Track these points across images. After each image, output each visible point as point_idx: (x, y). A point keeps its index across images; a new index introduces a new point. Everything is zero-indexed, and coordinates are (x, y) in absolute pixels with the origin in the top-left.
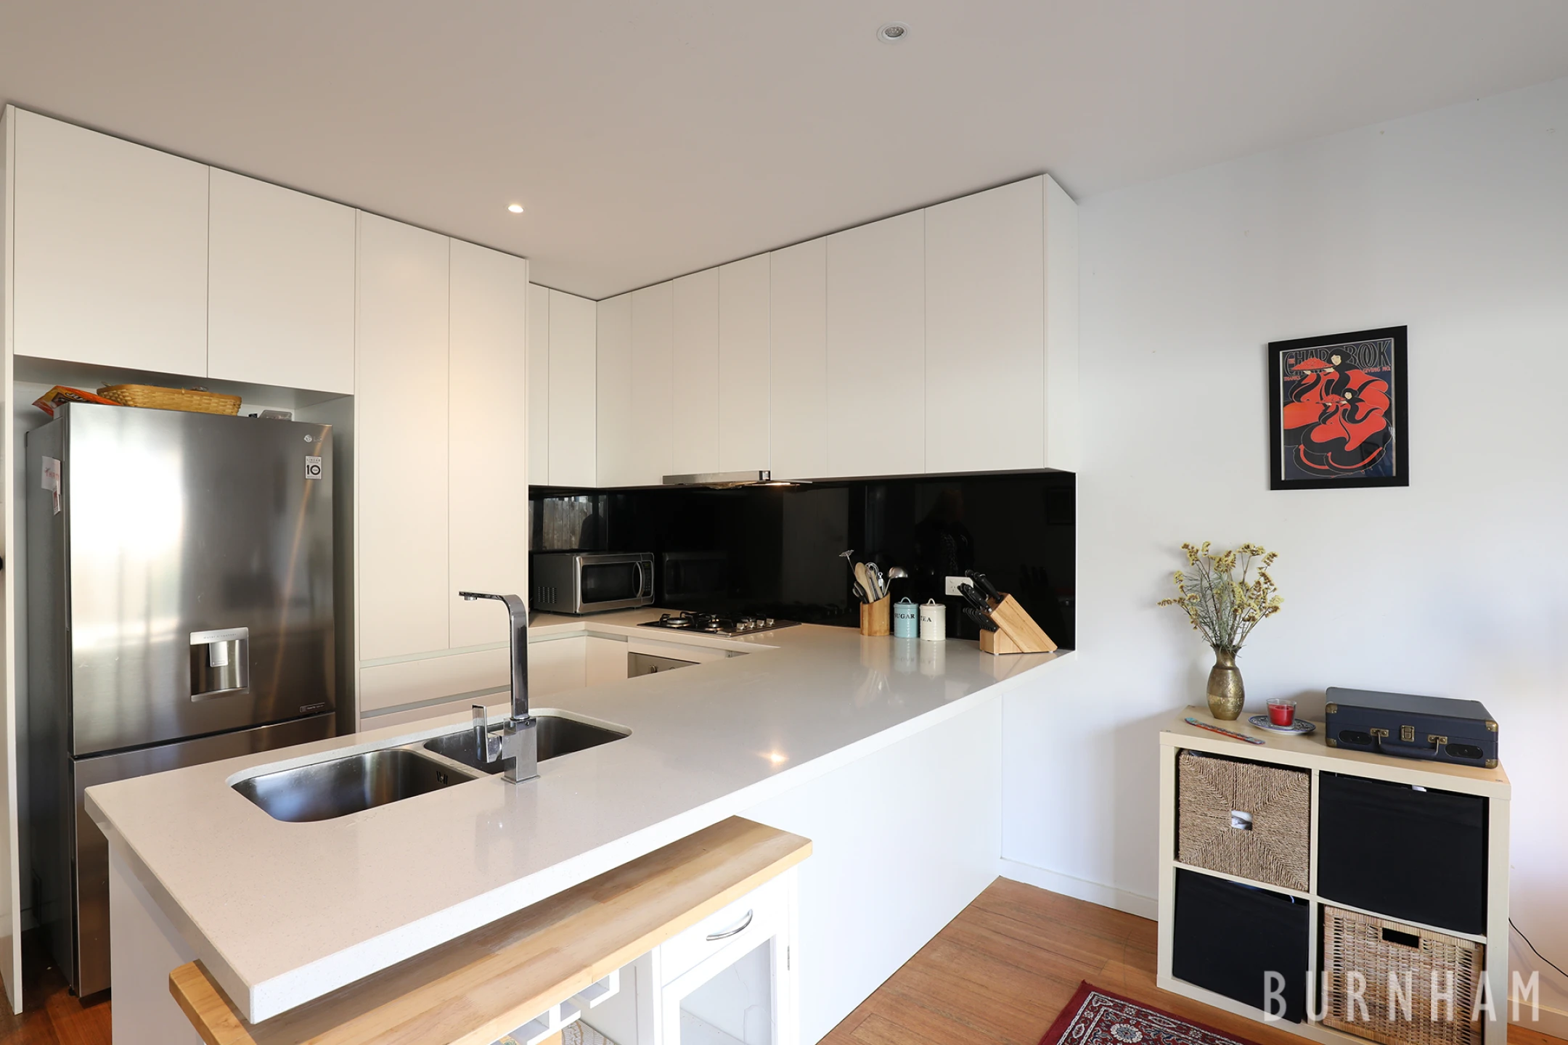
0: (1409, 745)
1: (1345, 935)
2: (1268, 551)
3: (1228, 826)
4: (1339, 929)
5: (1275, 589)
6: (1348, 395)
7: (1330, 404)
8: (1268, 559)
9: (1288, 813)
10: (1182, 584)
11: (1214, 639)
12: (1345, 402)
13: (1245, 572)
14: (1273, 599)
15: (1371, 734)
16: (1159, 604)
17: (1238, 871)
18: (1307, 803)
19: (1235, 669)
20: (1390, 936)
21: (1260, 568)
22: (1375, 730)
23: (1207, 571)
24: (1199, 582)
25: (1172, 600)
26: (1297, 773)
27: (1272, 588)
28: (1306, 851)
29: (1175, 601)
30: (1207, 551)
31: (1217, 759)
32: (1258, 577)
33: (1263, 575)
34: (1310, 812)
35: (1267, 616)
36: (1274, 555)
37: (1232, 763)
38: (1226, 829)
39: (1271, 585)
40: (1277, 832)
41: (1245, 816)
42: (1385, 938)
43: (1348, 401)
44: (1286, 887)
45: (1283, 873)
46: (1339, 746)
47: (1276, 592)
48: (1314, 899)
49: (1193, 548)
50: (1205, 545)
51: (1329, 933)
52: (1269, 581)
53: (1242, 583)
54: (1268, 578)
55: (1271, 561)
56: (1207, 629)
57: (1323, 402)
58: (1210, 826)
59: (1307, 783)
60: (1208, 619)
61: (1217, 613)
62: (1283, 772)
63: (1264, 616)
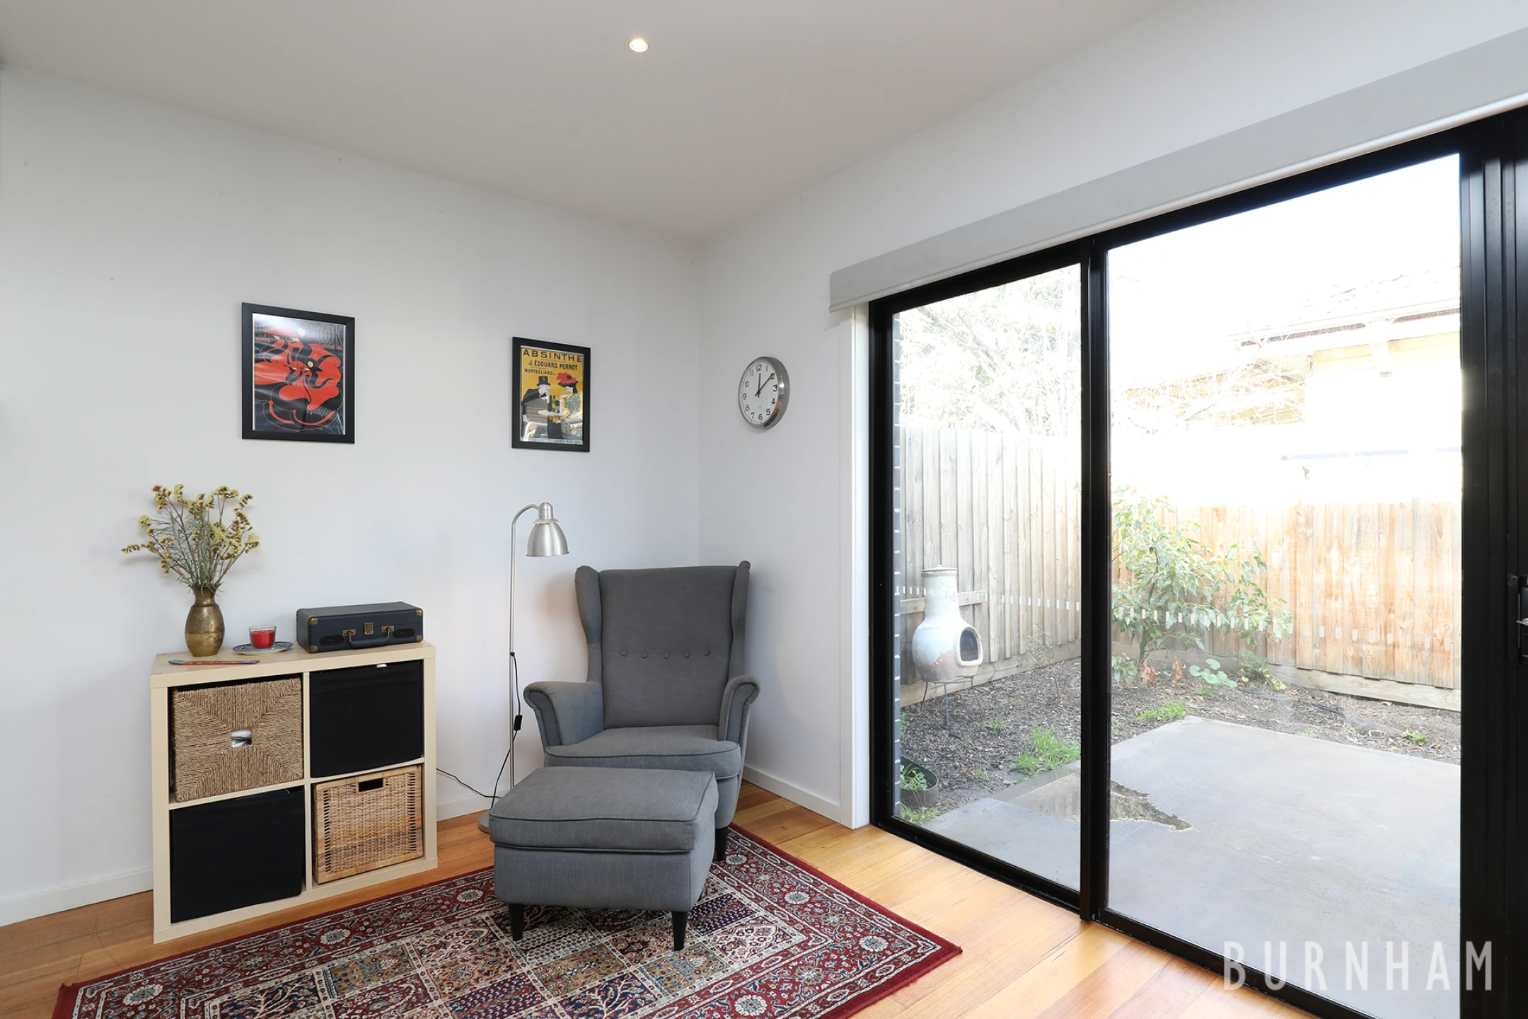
0: (370, 637)
1: (332, 801)
2: (242, 495)
3: (228, 748)
4: (327, 799)
5: (251, 528)
6: (311, 364)
7: (295, 369)
8: (243, 501)
9: (285, 717)
10: (150, 528)
11: (190, 580)
12: (308, 369)
13: (221, 514)
14: (250, 537)
15: (344, 635)
16: (124, 550)
17: (239, 787)
18: (300, 703)
19: (215, 607)
20: (364, 786)
21: (236, 510)
22: (345, 631)
23: (180, 513)
24: (171, 525)
25: (140, 545)
26: (290, 680)
27: (248, 527)
28: (300, 744)
29: (143, 546)
30: (181, 493)
31: (214, 687)
32: (234, 517)
33: (240, 515)
34: (302, 710)
35: (247, 551)
36: (250, 497)
37: (231, 687)
38: (226, 752)
39: (248, 524)
40: (275, 737)
41: (244, 734)
42: (360, 790)
43: (310, 368)
44: (285, 782)
45: (281, 771)
46: (319, 651)
47: (251, 530)
48: (307, 781)
49: (164, 490)
50: (179, 488)
51: (320, 805)
52: (246, 521)
53: (218, 525)
54: (244, 518)
55: (246, 503)
56: (183, 571)
57: (289, 366)
58: (209, 754)
59: (299, 686)
60: (184, 561)
61: (192, 555)
62: (278, 682)
63: (244, 552)
